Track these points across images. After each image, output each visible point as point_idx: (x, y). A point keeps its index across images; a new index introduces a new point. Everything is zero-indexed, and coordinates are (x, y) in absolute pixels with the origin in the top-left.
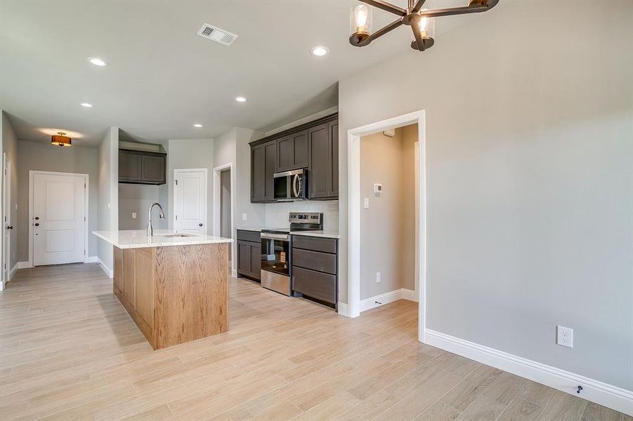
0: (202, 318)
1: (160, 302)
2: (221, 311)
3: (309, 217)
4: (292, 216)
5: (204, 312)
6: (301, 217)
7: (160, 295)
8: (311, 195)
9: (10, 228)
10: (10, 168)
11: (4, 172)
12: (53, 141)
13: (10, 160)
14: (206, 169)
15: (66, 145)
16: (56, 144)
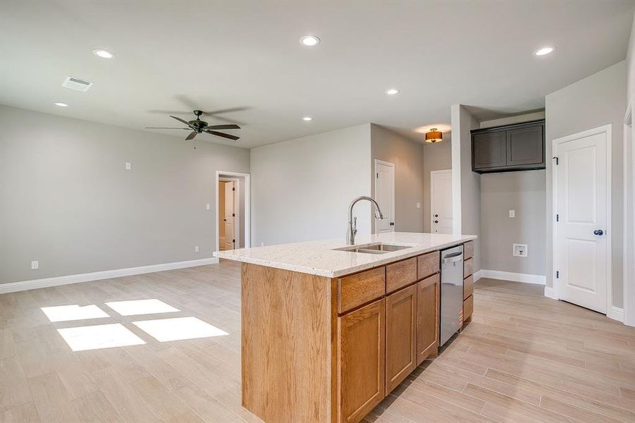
0: (289, 403)
2: (317, 412)
5: (292, 395)
9: (392, 224)
10: (393, 171)
11: (375, 176)
12: (426, 139)
13: (394, 164)
14: (610, 126)
15: (438, 140)
16: (429, 141)
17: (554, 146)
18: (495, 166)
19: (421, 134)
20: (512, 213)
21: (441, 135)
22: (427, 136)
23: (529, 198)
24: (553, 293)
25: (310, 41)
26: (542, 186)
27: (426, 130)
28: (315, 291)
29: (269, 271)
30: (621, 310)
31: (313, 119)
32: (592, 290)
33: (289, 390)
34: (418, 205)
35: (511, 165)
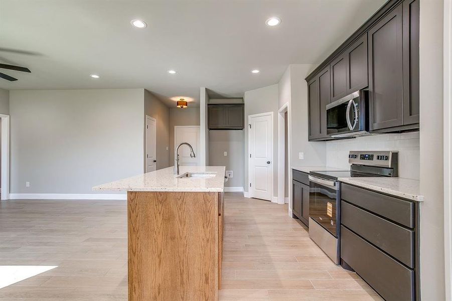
0: (182, 283)
1: (134, 254)
2: (207, 279)
3: (375, 158)
4: (353, 156)
5: (185, 276)
6: (363, 157)
7: (134, 246)
8: (374, 126)
9: (155, 161)
10: (155, 125)
11: (146, 127)
12: (178, 105)
13: (155, 120)
14: (273, 112)
15: (184, 107)
16: (179, 106)
17: (250, 119)
18: (220, 126)
19: (175, 102)
20: (225, 154)
21: (186, 104)
22: (178, 103)
23: (234, 145)
24: (248, 195)
25: (139, 24)
26: (243, 140)
27: (177, 99)
28: (205, 203)
29: (161, 195)
30: (277, 198)
31: (100, 77)
32: (265, 190)
33: (181, 274)
34: (167, 148)
35: (227, 126)
